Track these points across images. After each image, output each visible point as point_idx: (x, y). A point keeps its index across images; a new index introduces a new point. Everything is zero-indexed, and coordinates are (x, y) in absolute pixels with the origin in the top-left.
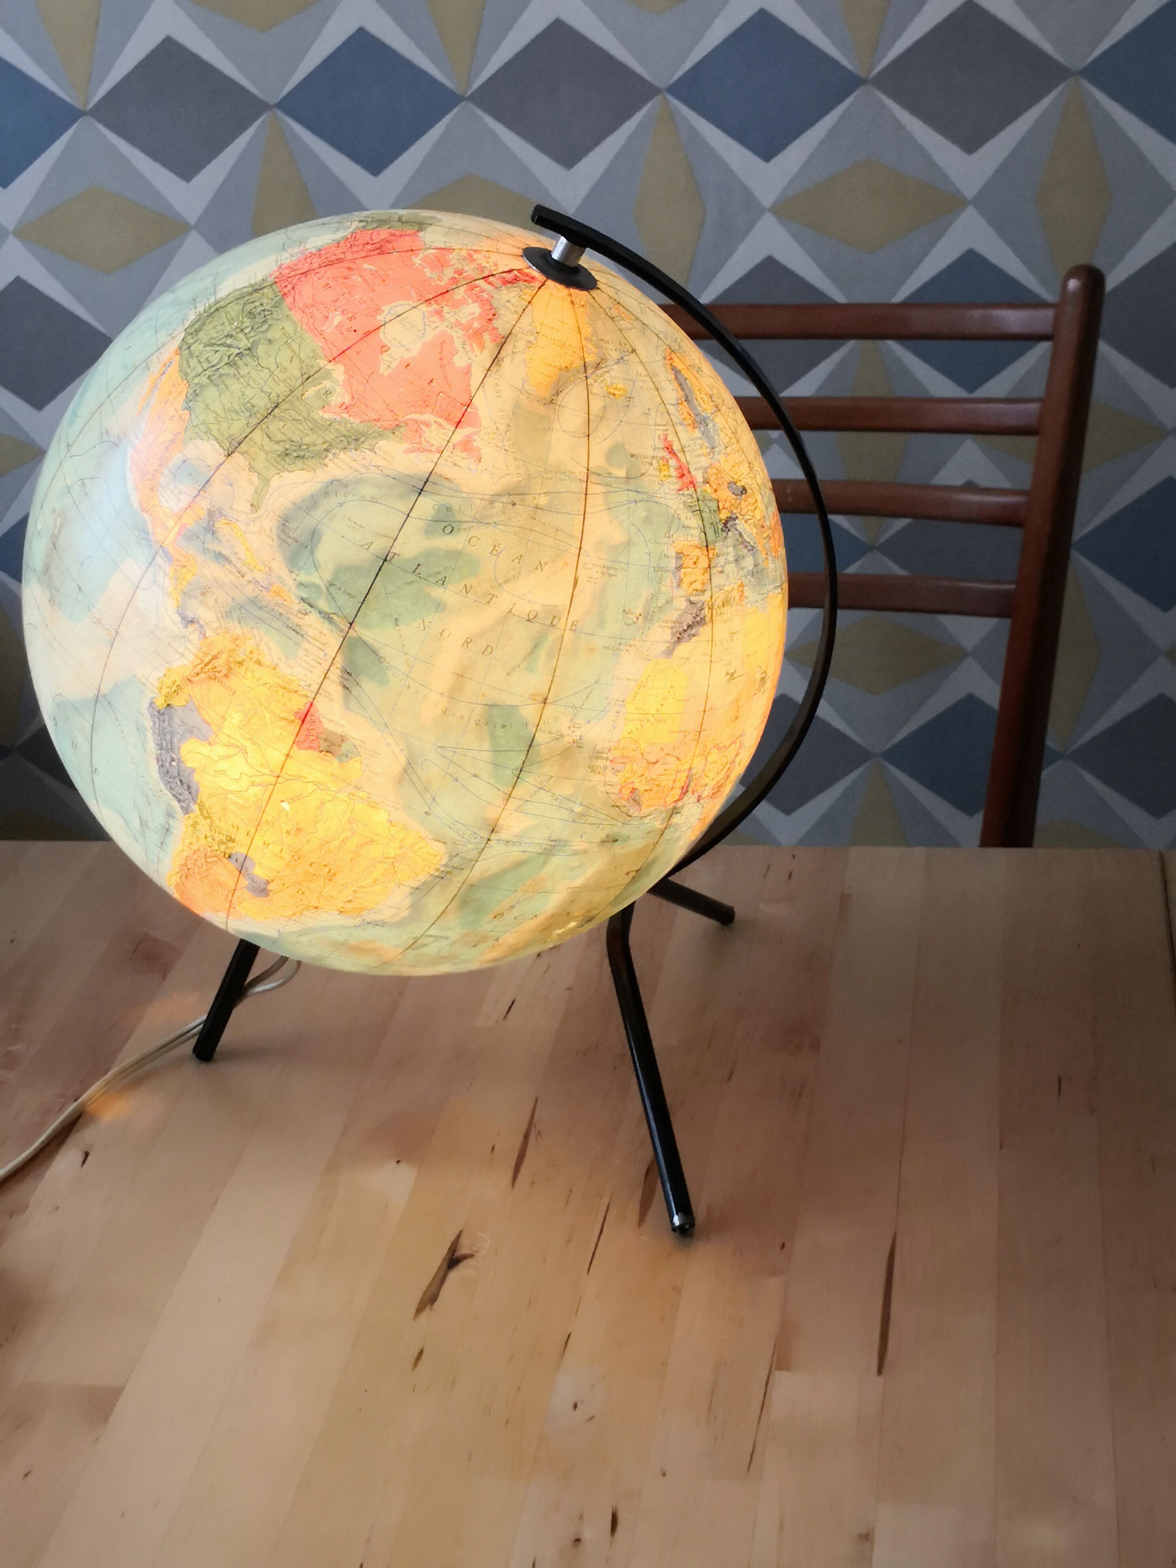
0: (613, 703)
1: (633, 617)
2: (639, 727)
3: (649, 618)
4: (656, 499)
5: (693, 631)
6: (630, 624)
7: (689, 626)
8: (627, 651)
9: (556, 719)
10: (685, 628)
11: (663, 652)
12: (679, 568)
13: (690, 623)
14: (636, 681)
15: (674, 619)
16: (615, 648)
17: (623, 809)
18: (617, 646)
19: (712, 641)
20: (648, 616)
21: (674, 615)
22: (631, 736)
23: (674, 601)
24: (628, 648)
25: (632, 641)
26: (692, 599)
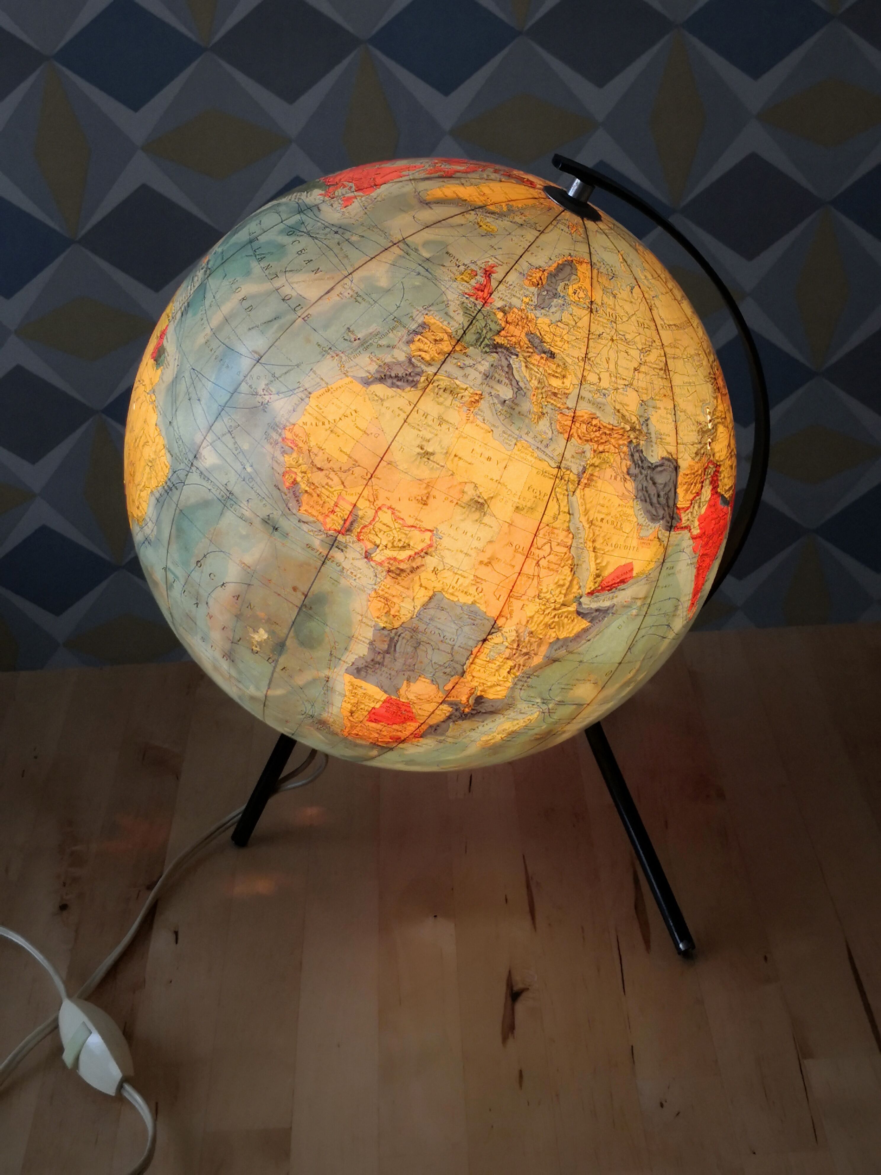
0: (302, 389)
1: (352, 338)
2: (314, 424)
3: (365, 346)
4: (437, 283)
5: (399, 383)
6: (347, 340)
7: (396, 377)
8: (332, 357)
9: (258, 378)
10: (393, 375)
11: (362, 377)
12: (415, 332)
13: (400, 375)
14: (327, 384)
15: (386, 361)
16: (324, 349)
17: (284, 497)
18: (327, 349)
19: (415, 405)
20: (365, 345)
21: (388, 359)
22: (305, 427)
23: (395, 350)
24: (335, 355)
25: (340, 352)
26: (413, 360)
